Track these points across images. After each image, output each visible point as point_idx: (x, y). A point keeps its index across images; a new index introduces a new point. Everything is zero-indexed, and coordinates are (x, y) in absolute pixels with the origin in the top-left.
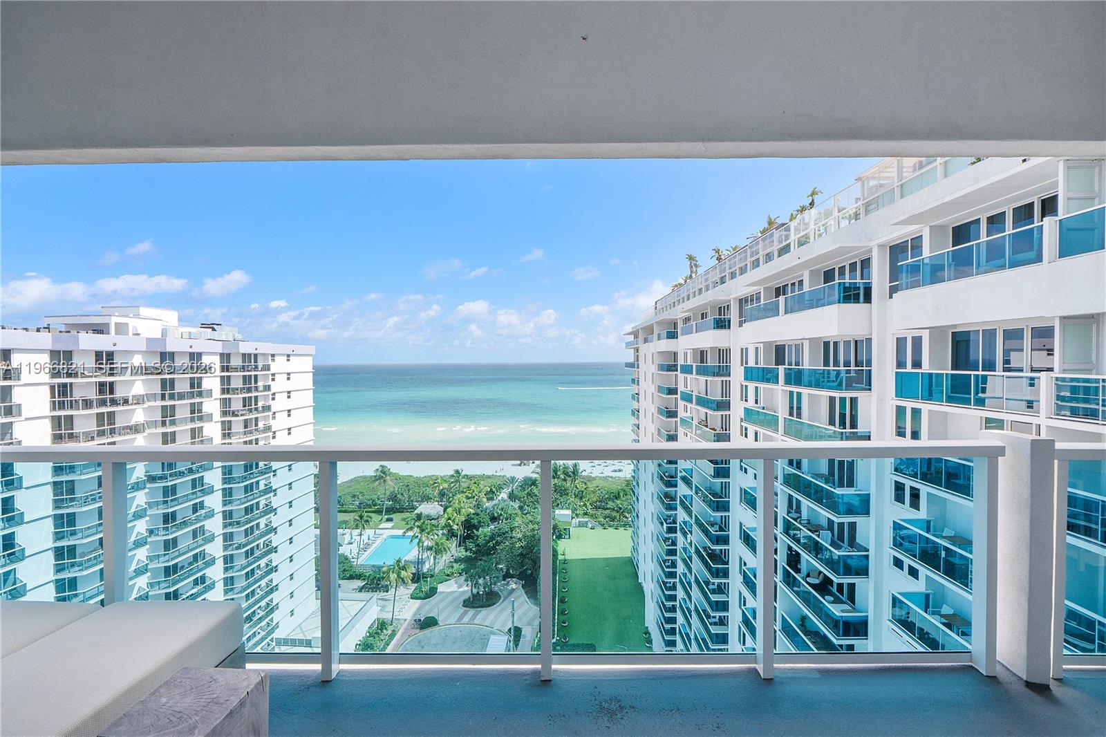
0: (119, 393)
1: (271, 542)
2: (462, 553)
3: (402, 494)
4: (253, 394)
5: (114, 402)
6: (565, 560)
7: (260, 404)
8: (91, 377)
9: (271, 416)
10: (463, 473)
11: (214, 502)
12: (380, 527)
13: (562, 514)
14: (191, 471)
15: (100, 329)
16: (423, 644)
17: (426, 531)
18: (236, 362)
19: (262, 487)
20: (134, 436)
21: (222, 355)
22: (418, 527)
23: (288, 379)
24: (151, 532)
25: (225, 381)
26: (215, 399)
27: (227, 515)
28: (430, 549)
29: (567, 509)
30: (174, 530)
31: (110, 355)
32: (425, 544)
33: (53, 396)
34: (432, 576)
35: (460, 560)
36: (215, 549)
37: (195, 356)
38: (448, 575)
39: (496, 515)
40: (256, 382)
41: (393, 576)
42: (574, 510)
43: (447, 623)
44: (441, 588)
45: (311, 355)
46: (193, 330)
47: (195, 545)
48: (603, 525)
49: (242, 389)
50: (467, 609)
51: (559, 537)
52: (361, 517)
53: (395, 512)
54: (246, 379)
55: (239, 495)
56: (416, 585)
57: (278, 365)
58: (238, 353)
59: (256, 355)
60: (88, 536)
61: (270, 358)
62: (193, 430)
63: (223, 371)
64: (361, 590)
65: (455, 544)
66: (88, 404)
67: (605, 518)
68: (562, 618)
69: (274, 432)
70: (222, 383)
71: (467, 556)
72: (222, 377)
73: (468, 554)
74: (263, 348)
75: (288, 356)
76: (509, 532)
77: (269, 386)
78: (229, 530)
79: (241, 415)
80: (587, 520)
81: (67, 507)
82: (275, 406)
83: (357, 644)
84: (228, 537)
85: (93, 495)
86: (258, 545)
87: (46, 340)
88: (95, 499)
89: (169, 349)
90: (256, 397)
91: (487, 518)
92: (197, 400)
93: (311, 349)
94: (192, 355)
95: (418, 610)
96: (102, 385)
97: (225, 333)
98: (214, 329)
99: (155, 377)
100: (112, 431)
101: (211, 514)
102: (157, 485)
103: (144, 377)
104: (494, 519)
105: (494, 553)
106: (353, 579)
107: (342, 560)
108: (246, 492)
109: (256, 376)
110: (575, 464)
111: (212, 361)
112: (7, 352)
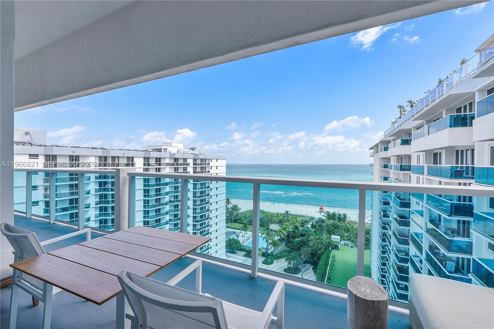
1: (209, 230)
2: (286, 248)
3: (264, 219)
6: (334, 260)
8: (154, 166)
10: (289, 213)
11: (190, 212)
13: (335, 238)
15: (160, 150)
17: (270, 235)
18: (198, 162)
19: (206, 209)
20: (165, 186)
21: (194, 159)
22: (266, 233)
23: (217, 168)
24: (170, 220)
27: (194, 218)
28: (272, 244)
29: (338, 235)
30: (177, 220)
31: (160, 159)
32: (269, 241)
34: (272, 256)
35: (285, 251)
37: (185, 160)
38: (279, 257)
39: (303, 233)
40: (205, 169)
42: (342, 237)
45: (225, 159)
46: (186, 150)
49: (200, 172)
51: (332, 248)
52: (245, 226)
54: (202, 168)
55: (198, 211)
56: (265, 258)
57: (213, 163)
58: (199, 159)
59: (205, 159)
60: (153, 218)
61: (210, 160)
63: (194, 165)
64: (244, 256)
65: (283, 244)
69: (211, 189)
70: (194, 170)
71: (288, 250)
72: (194, 167)
74: (208, 156)
75: (217, 160)
76: (307, 242)
77: (209, 171)
78: (195, 223)
79: (199, 181)
80: (349, 243)
81: (146, 208)
84: (194, 226)
85: (154, 205)
86: (205, 230)
87: (143, 154)
89: (177, 157)
91: (299, 235)
94: (184, 159)
96: (157, 169)
97: (197, 151)
98: (193, 150)
99: (172, 166)
101: (189, 217)
102: (172, 204)
103: (169, 166)
104: (302, 235)
105: (299, 250)
106: (242, 250)
107: (237, 242)
108: (201, 210)
109: (205, 167)
110: (344, 214)
111: (190, 161)
112: (133, 158)
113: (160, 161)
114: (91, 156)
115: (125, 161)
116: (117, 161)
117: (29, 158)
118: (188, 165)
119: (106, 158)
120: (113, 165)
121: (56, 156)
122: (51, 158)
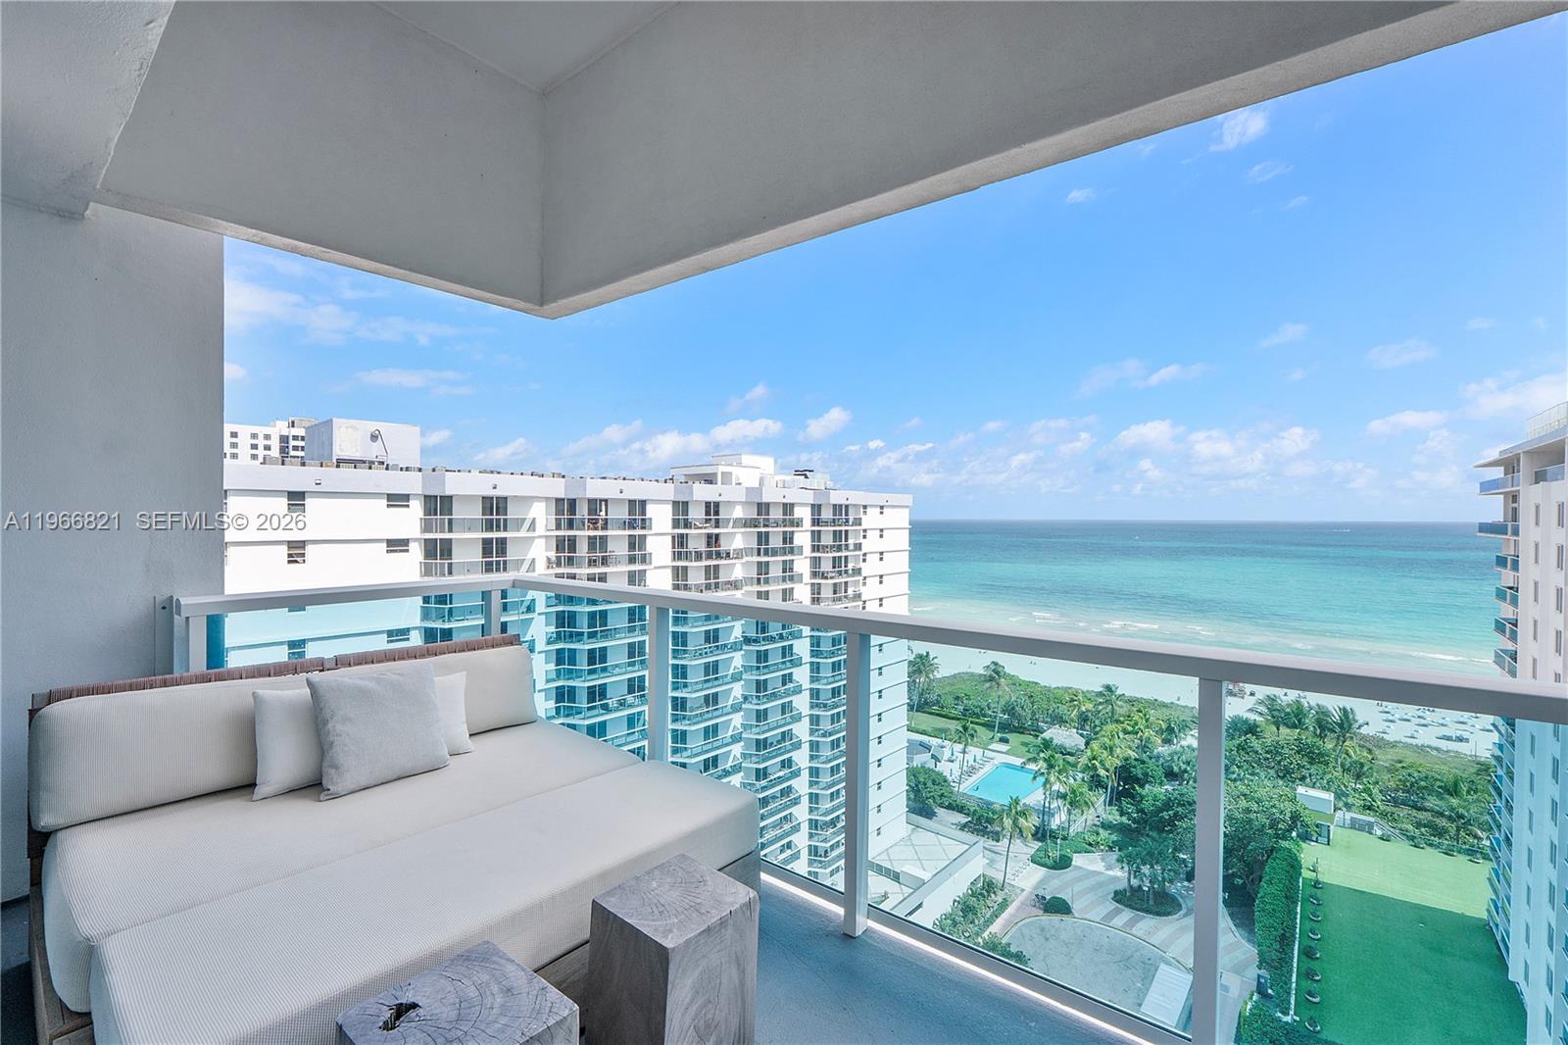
0: (724, 547)
2: (1114, 816)
3: (1022, 708)
4: (843, 554)
5: (719, 555)
6: (1317, 882)
7: (850, 566)
8: (701, 528)
9: (861, 582)
10: (1119, 692)
11: (802, 675)
12: (990, 747)
13: (1313, 797)
14: (781, 637)
15: (709, 480)
16: (1048, 936)
17: (1057, 768)
18: (827, 514)
20: (733, 592)
21: (813, 506)
22: (1045, 760)
23: (881, 536)
24: (746, 698)
25: (816, 536)
26: (806, 558)
27: (815, 694)
28: (1064, 797)
29: (1323, 788)
30: (765, 700)
31: (717, 505)
32: (1055, 787)
33: (674, 547)
34: (1065, 838)
35: (1110, 827)
36: (802, 730)
37: (788, 508)
38: (1090, 845)
39: (1176, 769)
40: (846, 539)
41: (1008, 822)
42: (1338, 797)
43: (1086, 916)
44: (1078, 860)
45: (907, 507)
46: (788, 478)
47: (783, 722)
48: (1412, 838)
49: (832, 547)
50: (1120, 906)
51: (1305, 837)
52: (965, 728)
53: (1011, 731)
54: (837, 535)
55: (826, 672)
56: (1040, 844)
57: (871, 519)
58: (829, 504)
59: (847, 506)
60: (697, 691)
61: (862, 510)
62: (784, 591)
63: (813, 524)
64: (963, 827)
65: (1102, 799)
66: (699, 556)
67: (1419, 825)
68: (1307, 984)
69: (865, 602)
70: (813, 540)
71: (1122, 824)
72: (813, 532)
73: (1124, 819)
74: (855, 497)
75: (882, 507)
77: (860, 544)
78: (816, 712)
79: (831, 578)
80: (1372, 819)
81: (681, 659)
82: (867, 569)
83: (955, 901)
84: (815, 720)
85: (700, 649)
87: (669, 492)
88: (700, 654)
89: (765, 500)
90: (846, 557)
91: (1160, 772)
92: (788, 558)
93: (908, 499)
94: (785, 506)
95: (1042, 882)
96: (709, 536)
97: (817, 481)
98: (806, 477)
99: (752, 530)
100: (717, 585)
101: (798, 690)
102: (751, 648)
103: (743, 530)
104: (1171, 775)
105: (1170, 831)
106: (954, 810)
107: (940, 781)
108: (833, 670)
109: (846, 531)
110: (1345, 710)
111: (803, 513)
112: (643, 503)
113: (717, 513)
114: (537, 497)
115: (623, 514)
116: (603, 513)
117: (388, 506)
118: (797, 526)
119: (572, 503)
120: (594, 523)
121: (451, 497)
122: (438, 506)
